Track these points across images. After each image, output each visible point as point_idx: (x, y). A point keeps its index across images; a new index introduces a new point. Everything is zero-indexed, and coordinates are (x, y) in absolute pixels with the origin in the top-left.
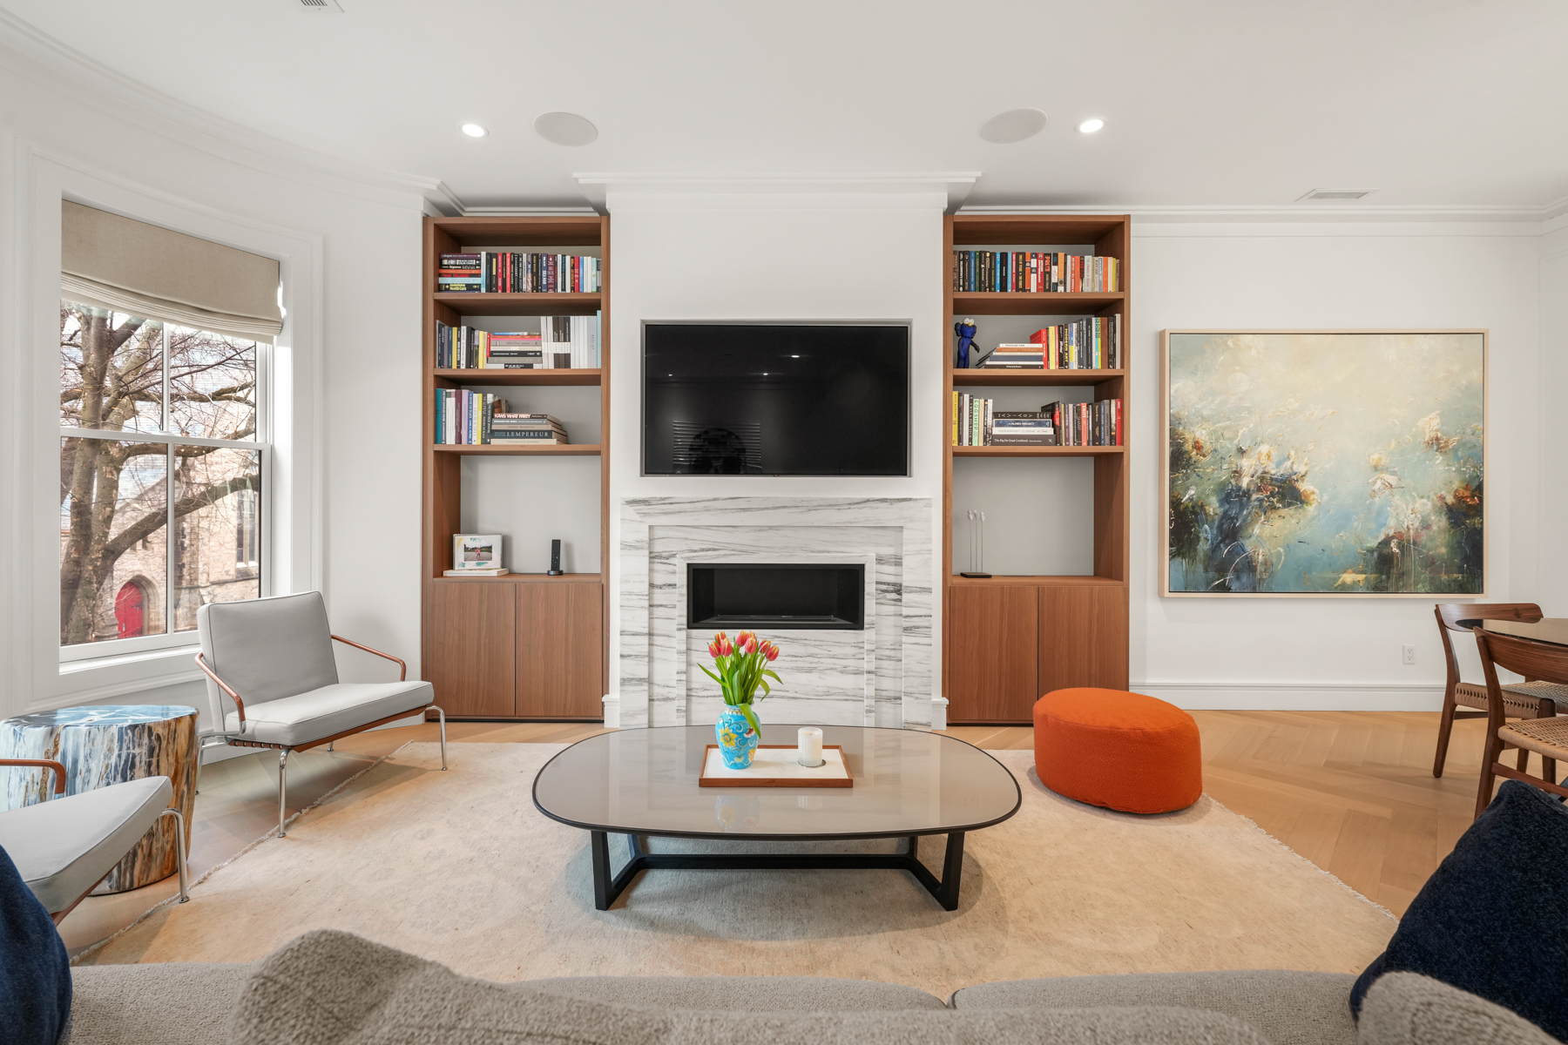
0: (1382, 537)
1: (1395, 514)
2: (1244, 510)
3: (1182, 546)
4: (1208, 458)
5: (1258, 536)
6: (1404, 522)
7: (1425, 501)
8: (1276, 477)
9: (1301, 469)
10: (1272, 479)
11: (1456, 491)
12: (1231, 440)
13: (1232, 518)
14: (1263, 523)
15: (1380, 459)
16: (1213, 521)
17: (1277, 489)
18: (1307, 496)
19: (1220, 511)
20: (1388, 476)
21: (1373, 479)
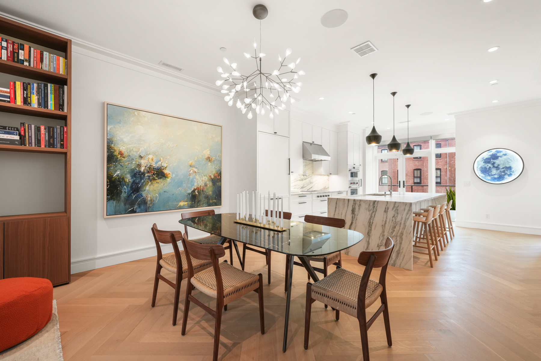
0: (193, 189)
1: (197, 181)
2: (142, 180)
3: (113, 196)
4: (126, 159)
5: (148, 190)
6: (199, 184)
7: (205, 177)
8: (155, 167)
9: (165, 165)
10: (154, 168)
11: (214, 174)
12: (137, 152)
13: (137, 183)
14: (150, 185)
15: (192, 163)
16: (128, 185)
17: (155, 172)
18: (167, 175)
19: (131, 181)
20: (195, 169)
21: (190, 170)
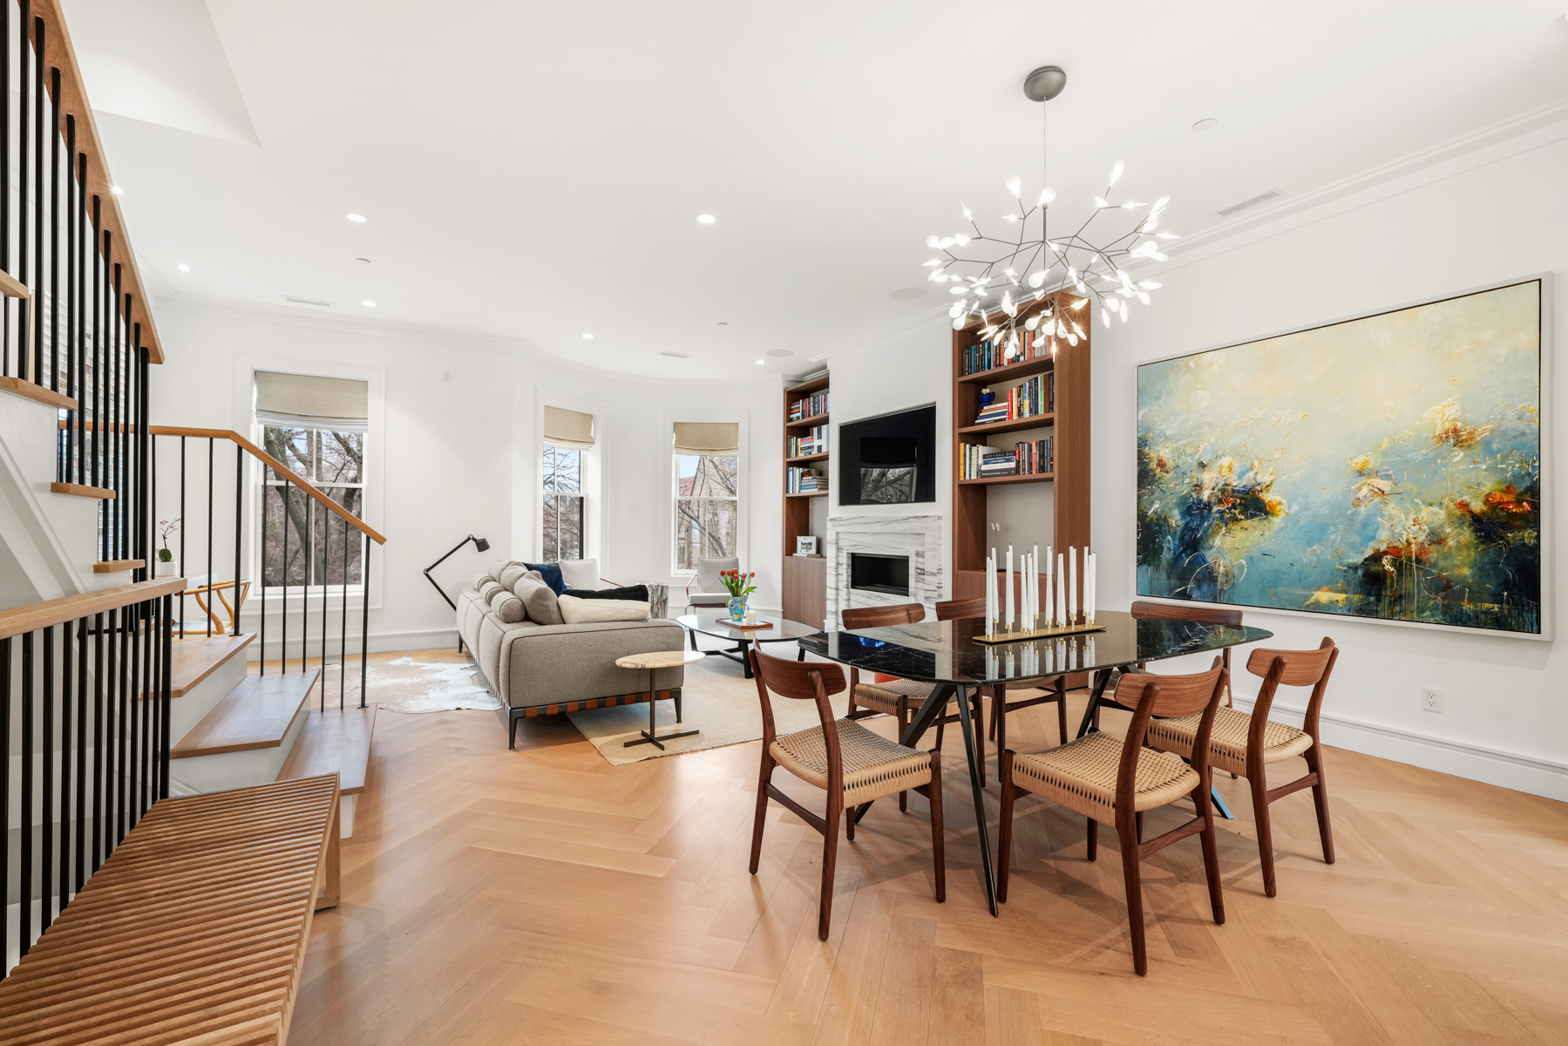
0: (1369, 552)
1: (1388, 525)
2: (1204, 522)
3: (1147, 556)
4: (1171, 474)
5: (1219, 548)
6: (1401, 535)
7: (1435, 509)
8: (1238, 488)
9: (1265, 478)
10: (1233, 491)
11: (1489, 495)
12: (1192, 455)
13: (1193, 530)
14: (1224, 535)
15: (1366, 462)
16: (1175, 532)
17: (1239, 501)
18: (1273, 507)
19: (1181, 523)
20: (1378, 480)
21: (1357, 486)
